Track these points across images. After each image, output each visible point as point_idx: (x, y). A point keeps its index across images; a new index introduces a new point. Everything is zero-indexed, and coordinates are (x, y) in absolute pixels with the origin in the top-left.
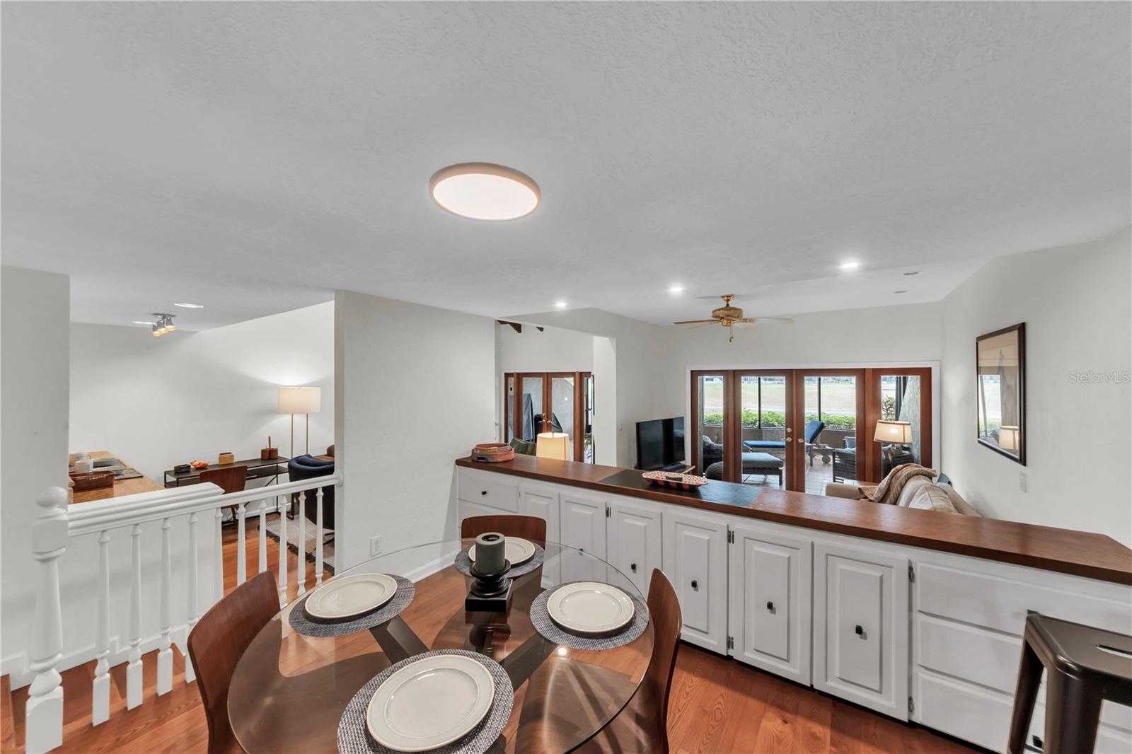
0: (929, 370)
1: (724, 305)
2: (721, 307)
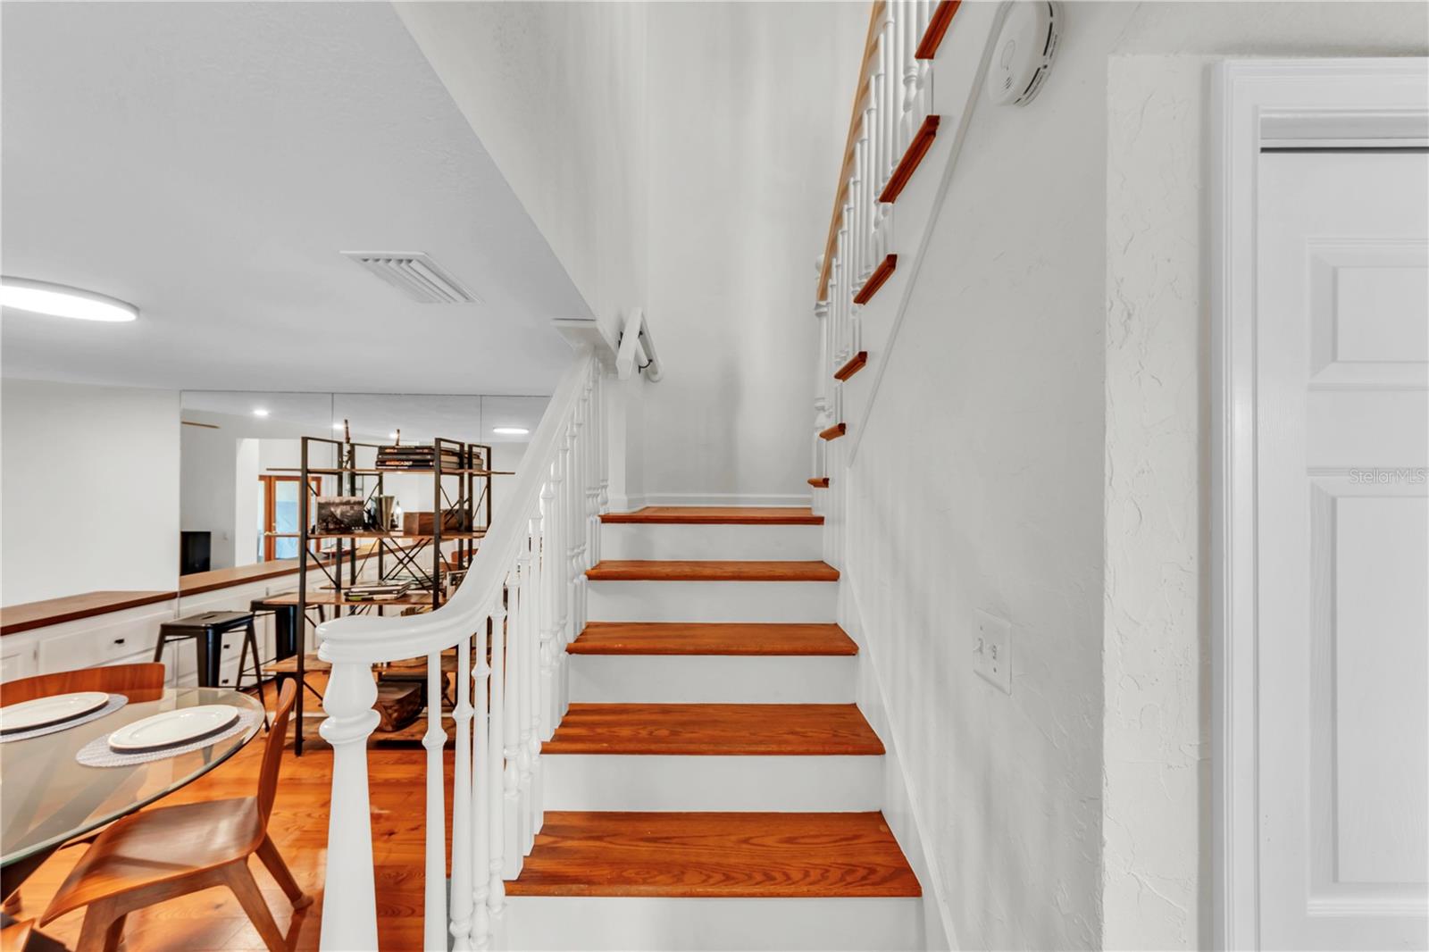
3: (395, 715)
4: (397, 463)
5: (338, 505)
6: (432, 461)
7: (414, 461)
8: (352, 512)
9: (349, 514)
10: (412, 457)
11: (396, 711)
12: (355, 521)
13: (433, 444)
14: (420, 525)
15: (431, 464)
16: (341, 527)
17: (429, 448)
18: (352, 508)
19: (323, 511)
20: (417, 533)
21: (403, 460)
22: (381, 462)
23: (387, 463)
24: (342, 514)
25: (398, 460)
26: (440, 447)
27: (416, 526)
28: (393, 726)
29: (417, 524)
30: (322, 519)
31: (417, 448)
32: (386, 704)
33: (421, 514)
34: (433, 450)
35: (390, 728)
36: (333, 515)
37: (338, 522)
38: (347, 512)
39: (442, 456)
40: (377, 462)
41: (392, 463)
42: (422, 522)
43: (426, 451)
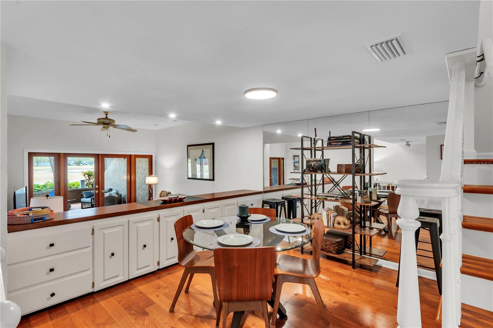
0: (151, 156)
1: (104, 116)
2: (102, 117)
3: (336, 248)
4: (336, 143)
5: (312, 161)
6: (351, 141)
7: (342, 142)
8: (317, 164)
9: (316, 165)
10: (342, 140)
11: (337, 246)
12: (318, 168)
13: (351, 134)
14: (345, 169)
15: (350, 143)
16: (314, 170)
17: (349, 136)
18: (317, 163)
19: (308, 164)
20: (344, 172)
21: (338, 142)
22: (329, 143)
23: (332, 144)
24: (314, 165)
25: (336, 142)
26: (354, 136)
27: (344, 170)
28: (336, 252)
29: (344, 169)
30: (308, 166)
31: (344, 136)
32: (333, 242)
33: (345, 165)
34: (351, 137)
35: (334, 252)
36: (311, 165)
37: (313, 168)
38: (316, 164)
39: (355, 140)
40: (328, 143)
41: (334, 144)
42: (347, 168)
43: (348, 137)
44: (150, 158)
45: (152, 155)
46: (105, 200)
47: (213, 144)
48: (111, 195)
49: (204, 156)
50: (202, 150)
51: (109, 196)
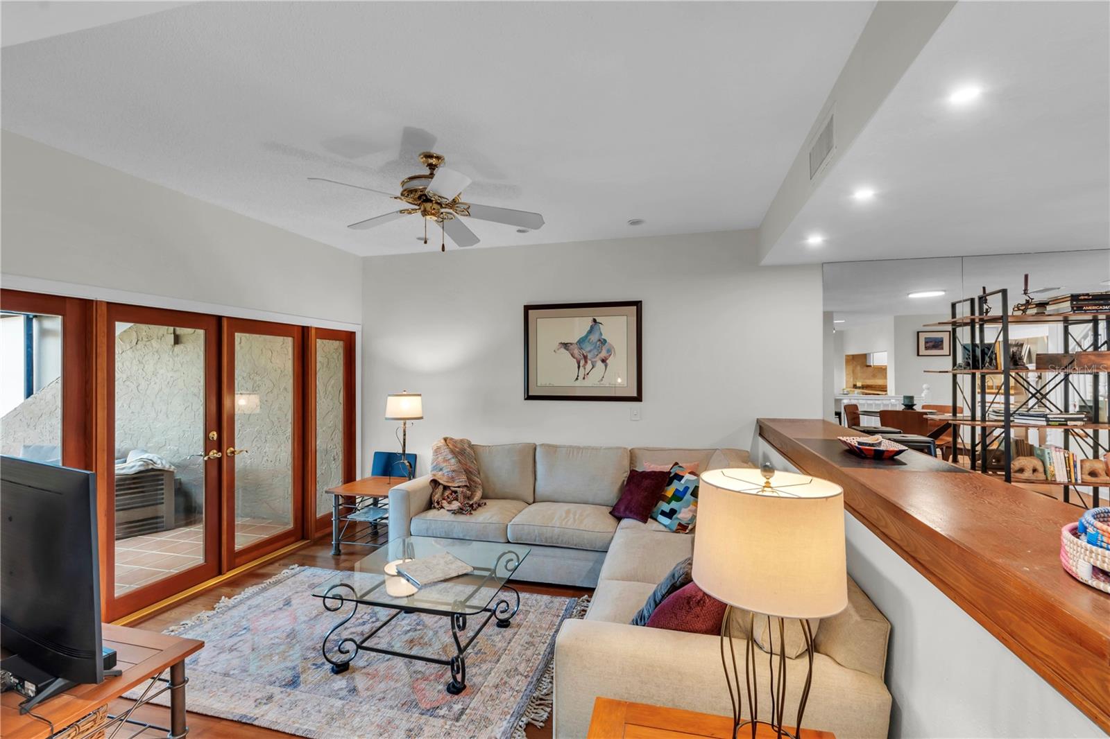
0: (352, 335)
4: (1096, 308)
21: (1102, 305)
23: (1085, 308)
25: (1096, 305)
41: (1090, 308)
44: (348, 340)
45: (354, 333)
46: (117, 486)
47: (638, 304)
48: (150, 467)
49: (601, 334)
50: (591, 319)
51: (140, 472)
